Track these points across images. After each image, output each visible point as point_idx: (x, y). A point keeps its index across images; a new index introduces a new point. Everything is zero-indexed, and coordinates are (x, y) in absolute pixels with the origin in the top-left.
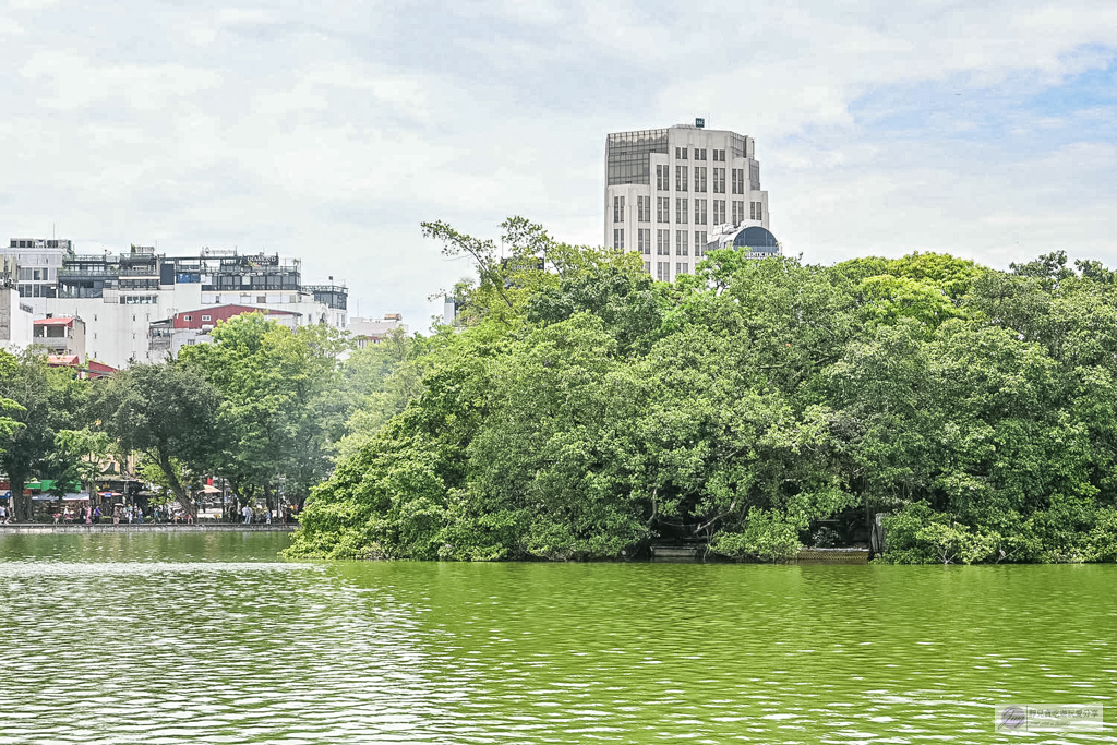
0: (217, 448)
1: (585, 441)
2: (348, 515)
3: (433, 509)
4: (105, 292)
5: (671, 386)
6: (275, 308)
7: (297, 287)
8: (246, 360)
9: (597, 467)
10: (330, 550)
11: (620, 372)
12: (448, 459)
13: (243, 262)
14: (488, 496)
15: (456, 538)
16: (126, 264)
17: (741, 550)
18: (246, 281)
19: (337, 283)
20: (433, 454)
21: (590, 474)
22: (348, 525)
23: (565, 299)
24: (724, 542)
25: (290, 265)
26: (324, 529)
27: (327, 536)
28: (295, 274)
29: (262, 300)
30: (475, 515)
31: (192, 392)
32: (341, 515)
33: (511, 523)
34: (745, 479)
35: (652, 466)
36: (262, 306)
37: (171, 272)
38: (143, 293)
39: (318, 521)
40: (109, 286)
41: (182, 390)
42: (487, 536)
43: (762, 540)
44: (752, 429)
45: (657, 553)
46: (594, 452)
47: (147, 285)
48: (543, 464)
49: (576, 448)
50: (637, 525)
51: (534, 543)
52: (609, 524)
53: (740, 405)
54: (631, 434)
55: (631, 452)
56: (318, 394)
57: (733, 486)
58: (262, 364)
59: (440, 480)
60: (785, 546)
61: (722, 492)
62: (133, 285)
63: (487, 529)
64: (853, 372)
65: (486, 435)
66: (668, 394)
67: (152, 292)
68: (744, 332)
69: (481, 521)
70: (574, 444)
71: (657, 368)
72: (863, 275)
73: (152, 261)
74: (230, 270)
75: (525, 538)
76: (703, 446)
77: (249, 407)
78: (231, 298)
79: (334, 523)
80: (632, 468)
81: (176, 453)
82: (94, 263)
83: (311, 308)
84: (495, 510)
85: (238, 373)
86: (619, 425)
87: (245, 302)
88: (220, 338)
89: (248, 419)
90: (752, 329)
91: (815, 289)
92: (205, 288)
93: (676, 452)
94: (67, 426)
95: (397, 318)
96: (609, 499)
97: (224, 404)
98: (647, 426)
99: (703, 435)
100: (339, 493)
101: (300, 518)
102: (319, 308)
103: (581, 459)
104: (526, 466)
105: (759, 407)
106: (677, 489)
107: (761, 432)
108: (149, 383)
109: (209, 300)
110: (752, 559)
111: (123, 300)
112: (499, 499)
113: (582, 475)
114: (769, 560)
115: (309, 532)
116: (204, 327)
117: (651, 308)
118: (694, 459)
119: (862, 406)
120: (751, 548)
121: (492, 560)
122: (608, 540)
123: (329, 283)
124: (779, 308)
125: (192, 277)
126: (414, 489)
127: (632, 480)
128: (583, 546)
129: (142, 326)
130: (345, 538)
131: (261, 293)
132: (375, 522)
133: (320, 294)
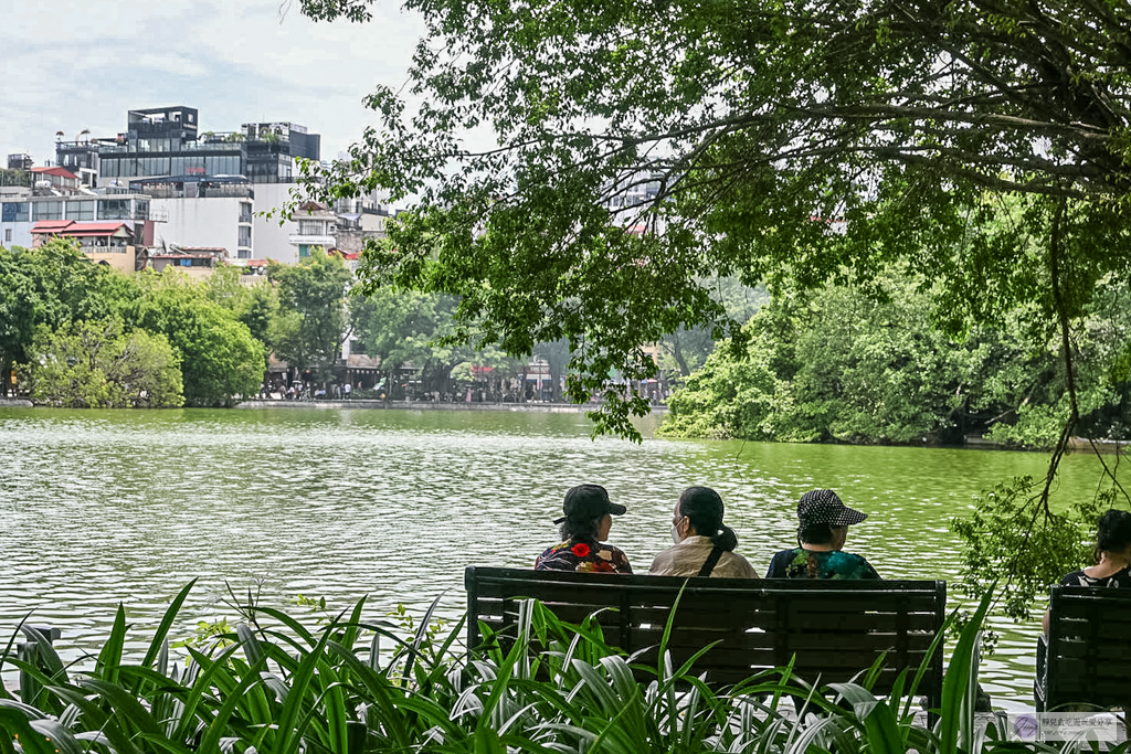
1: (886, 342)
2: (705, 401)
3: (763, 397)
9: (894, 366)
10: (685, 430)
12: (783, 354)
14: (808, 388)
15: (779, 424)
17: (1010, 440)
20: (770, 351)
21: (888, 371)
22: (704, 409)
26: (685, 412)
27: (686, 418)
30: (797, 404)
32: (698, 401)
33: (824, 411)
34: (1020, 379)
39: (681, 405)
42: (805, 422)
43: (1027, 432)
45: (969, 440)
46: (892, 352)
48: (851, 362)
49: (877, 349)
51: (839, 427)
57: (1009, 384)
59: (773, 374)
60: (1047, 438)
61: (1000, 389)
63: (805, 416)
69: (801, 408)
70: (878, 344)
75: (833, 424)
76: (982, 347)
79: (688, 408)
80: (924, 366)
84: (812, 400)
93: (960, 353)
100: (701, 383)
103: (881, 358)
104: (838, 363)
110: (1019, 448)
112: (816, 390)
113: (882, 371)
114: (1030, 449)
115: (673, 415)
118: (973, 361)
120: (1019, 438)
121: (806, 442)
122: (901, 427)
126: (750, 381)
130: (698, 420)
132: (722, 408)
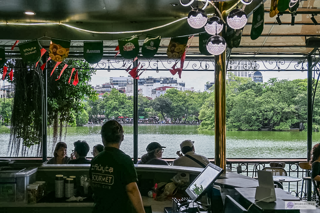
0: (172, 111)
1: (252, 111)
4: (144, 84)
5: (266, 101)
6: (173, 87)
7: (177, 83)
8: (176, 96)
10: (207, 129)
11: (257, 99)
13: (167, 79)
14: (234, 120)
15: (229, 127)
16: (147, 79)
17: (279, 129)
18: (168, 82)
19: (183, 82)
21: (253, 116)
22: (210, 124)
23: (244, 87)
24: (276, 128)
25: (175, 79)
26: (205, 125)
27: (206, 126)
28: (176, 81)
29: (171, 85)
30: (232, 123)
31: (167, 102)
33: (239, 124)
34: (280, 117)
35: (263, 115)
36: (171, 86)
37: (155, 81)
38: (151, 84)
39: (204, 124)
40: (145, 83)
41: (165, 101)
42: (235, 127)
43: (283, 127)
44: (281, 109)
46: (253, 113)
47: (151, 83)
48: (245, 115)
50: (260, 125)
51: (243, 128)
52: (256, 125)
53: (279, 105)
54: (259, 110)
55: (260, 113)
56: (188, 102)
57: (278, 118)
58: (178, 97)
60: (287, 128)
61: (276, 119)
62: (149, 83)
63: (234, 125)
64: (299, 99)
65: (234, 110)
66: (265, 103)
67: (152, 84)
68: (279, 92)
69: (233, 124)
70: (250, 111)
71: (263, 99)
72: (298, 82)
73: (152, 79)
74: (165, 80)
75: (241, 127)
76: (272, 111)
77: (177, 104)
78: (165, 85)
79: (207, 124)
80: (260, 115)
81: (164, 112)
82: (142, 79)
83: (179, 86)
84: (236, 122)
85: (175, 99)
86: (257, 108)
87: (168, 86)
88: (167, 92)
89: (176, 106)
90: (280, 92)
91: (291, 85)
92: (161, 83)
93: (268, 113)
94: (146, 107)
95: (193, 88)
96: (256, 121)
97: (173, 104)
98: (262, 108)
99: (272, 110)
100: (207, 119)
101: (201, 123)
102: (180, 87)
103: (251, 114)
105: (282, 105)
106: (267, 119)
107: (283, 109)
108: (160, 100)
109: (162, 85)
110: (281, 131)
111: (147, 86)
112: (236, 120)
113: (251, 116)
114: (284, 131)
115: (203, 126)
116: (161, 90)
117: (261, 88)
118: (271, 114)
119: (300, 105)
120: (281, 129)
122: (256, 127)
123: (182, 82)
124: (285, 88)
125: (159, 81)
127: (260, 117)
128: (251, 128)
129: (150, 90)
130: (209, 127)
131: (171, 84)
133: (180, 84)
